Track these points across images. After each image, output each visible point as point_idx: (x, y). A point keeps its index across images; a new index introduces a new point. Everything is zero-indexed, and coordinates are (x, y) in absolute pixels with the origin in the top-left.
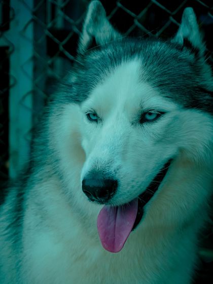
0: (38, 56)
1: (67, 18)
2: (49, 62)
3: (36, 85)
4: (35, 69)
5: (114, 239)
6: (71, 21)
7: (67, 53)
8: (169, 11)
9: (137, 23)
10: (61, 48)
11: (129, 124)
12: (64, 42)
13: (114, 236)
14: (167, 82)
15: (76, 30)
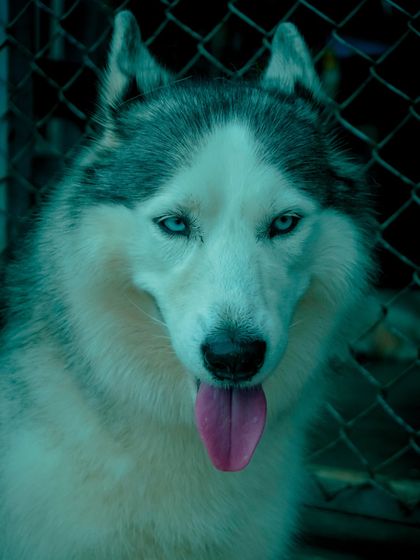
0: (16, 110)
1: (73, 40)
2: (39, 124)
3: (13, 167)
4: (12, 137)
5: (230, 448)
6: (81, 46)
7: (72, 107)
8: (261, 30)
9: (202, 50)
10: (62, 97)
11: (252, 239)
12: (66, 86)
13: (230, 443)
14: (298, 163)
15: (89, 63)
